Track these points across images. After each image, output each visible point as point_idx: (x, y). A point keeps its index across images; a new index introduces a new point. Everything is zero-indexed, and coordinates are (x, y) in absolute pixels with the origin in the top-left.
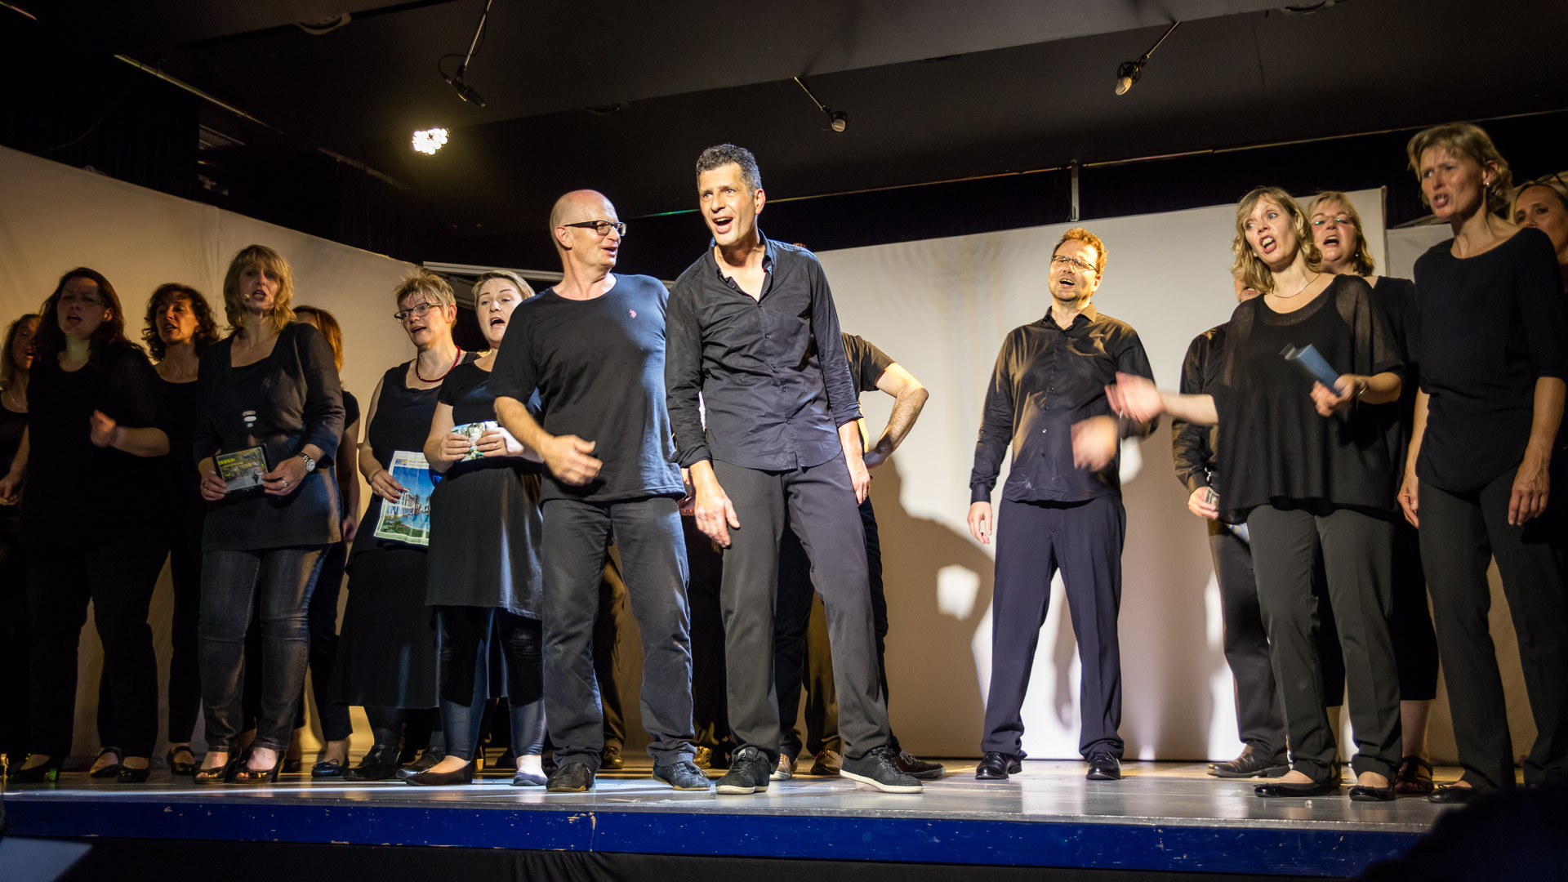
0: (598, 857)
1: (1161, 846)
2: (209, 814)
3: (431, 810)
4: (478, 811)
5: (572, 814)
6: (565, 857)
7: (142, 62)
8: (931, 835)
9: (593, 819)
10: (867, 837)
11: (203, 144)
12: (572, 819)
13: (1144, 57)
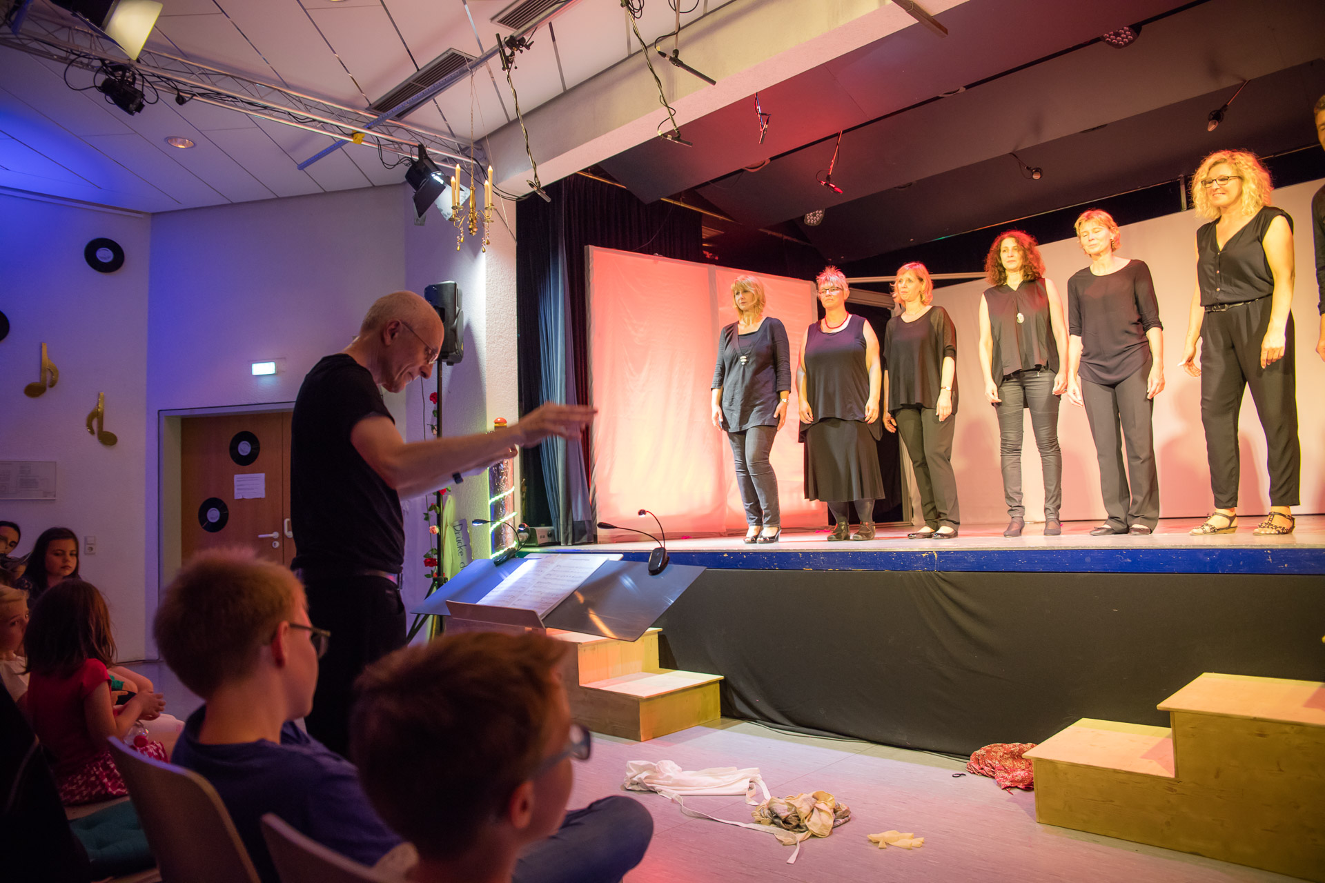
0: (940, 574)
1: (1271, 560)
2: (745, 557)
3: (851, 552)
4: (875, 552)
5: (924, 552)
6: (922, 575)
7: (673, 199)
8: (1125, 558)
9: (935, 554)
10: (1088, 560)
11: (705, 236)
12: (924, 555)
13: (1226, 106)
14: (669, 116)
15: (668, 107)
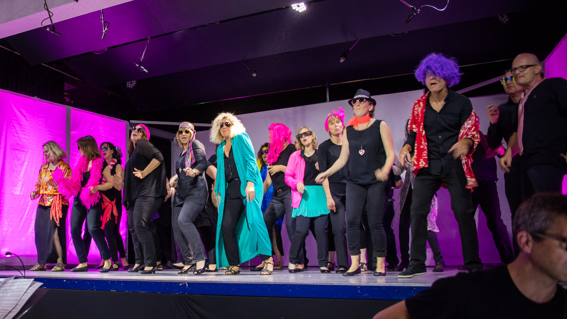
0: (189, 296)
1: (359, 292)
6: (179, 295)
7: (49, 65)
8: (289, 289)
9: (187, 284)
11: (66, 88)
12: (180, 284)
13: (348, 50)
14: (49, 17)
15: (49, 12)
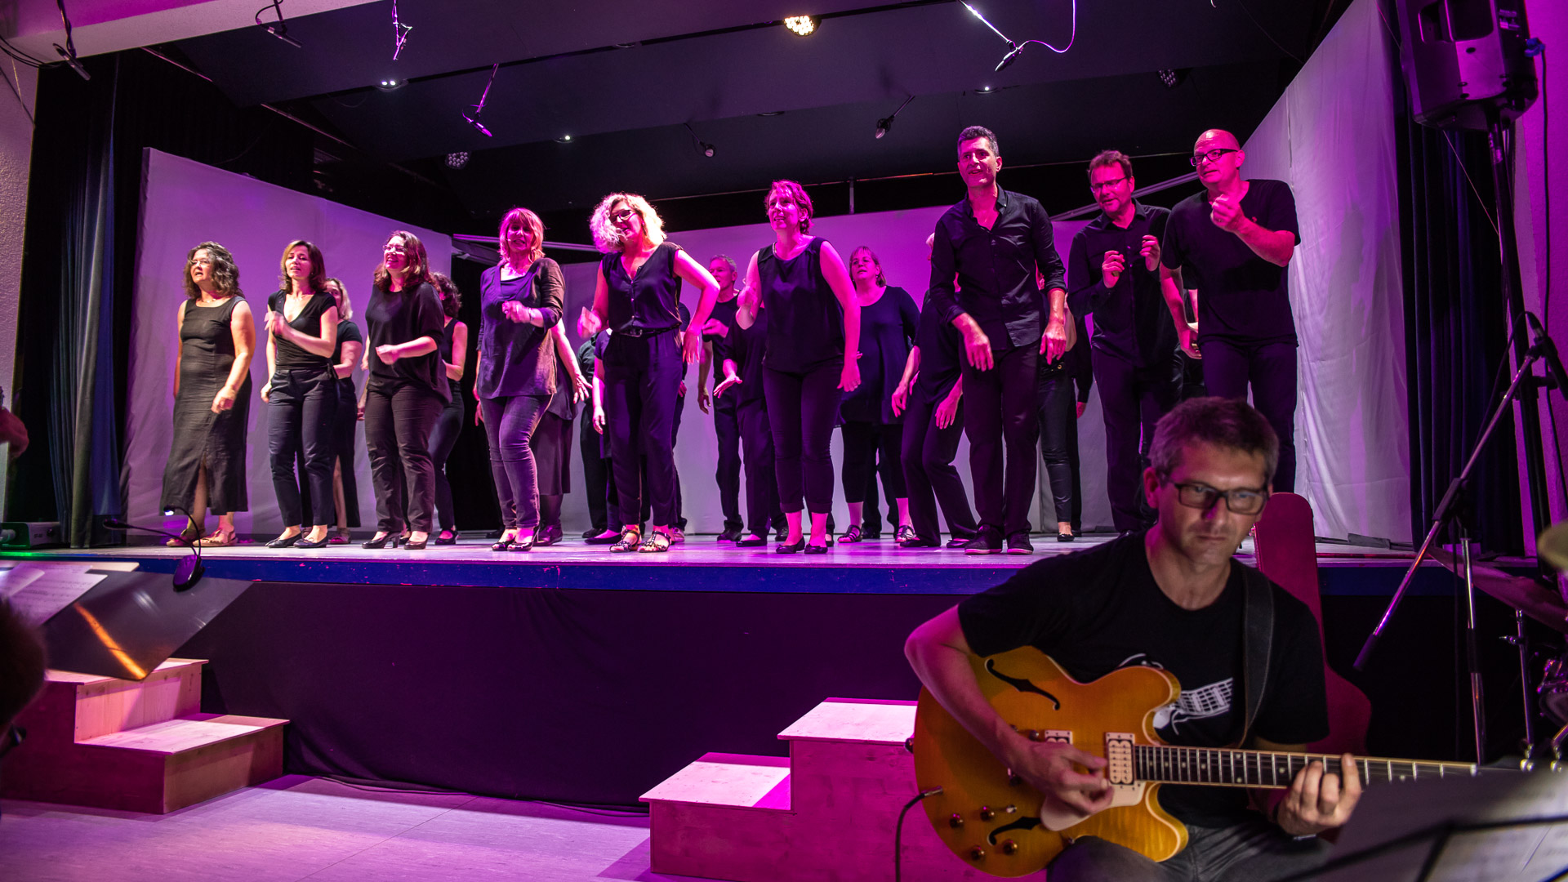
2: (327, 567)
7: (279, 108)
8: (759, 575)
9: (559, 569)
11: (317, 160)
12: (545, 569)
13: (893, 116)
